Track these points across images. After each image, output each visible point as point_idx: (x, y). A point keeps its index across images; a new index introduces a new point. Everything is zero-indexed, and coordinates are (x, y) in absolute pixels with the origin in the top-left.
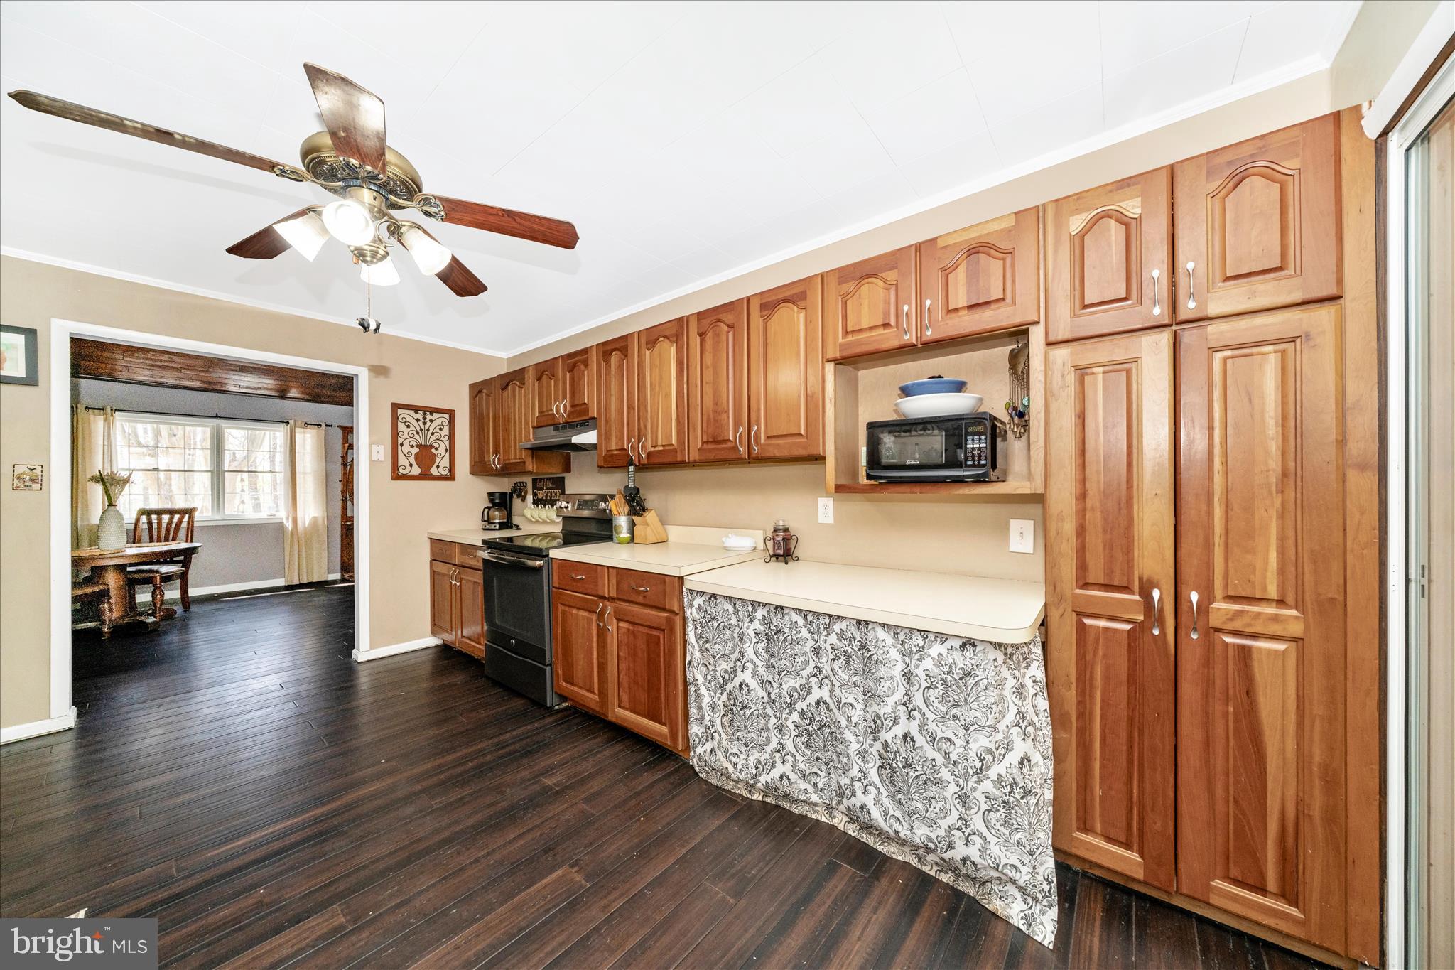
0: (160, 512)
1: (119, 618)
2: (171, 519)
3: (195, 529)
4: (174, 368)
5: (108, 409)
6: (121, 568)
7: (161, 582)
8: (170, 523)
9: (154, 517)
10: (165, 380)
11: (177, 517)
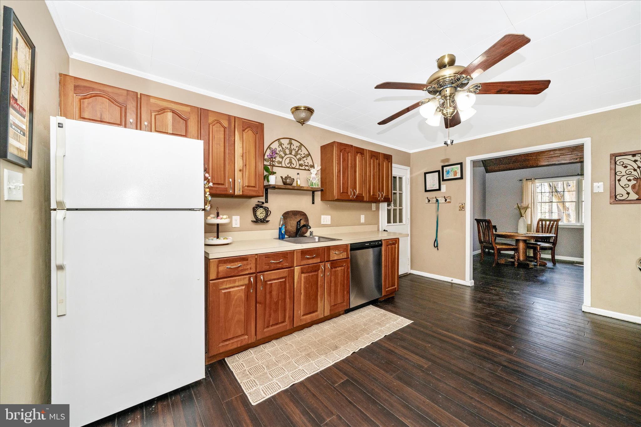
0: (546, 220)
1: (523, 260)
2: (550, 223)
3: (559, 229)
4: (556, 156)
5: (533, 179)
6: (525, 241)
7: (540, 249)
8: (549, 225)
9: (544, 222)
10: (554, 163)
11: (552, 222)
